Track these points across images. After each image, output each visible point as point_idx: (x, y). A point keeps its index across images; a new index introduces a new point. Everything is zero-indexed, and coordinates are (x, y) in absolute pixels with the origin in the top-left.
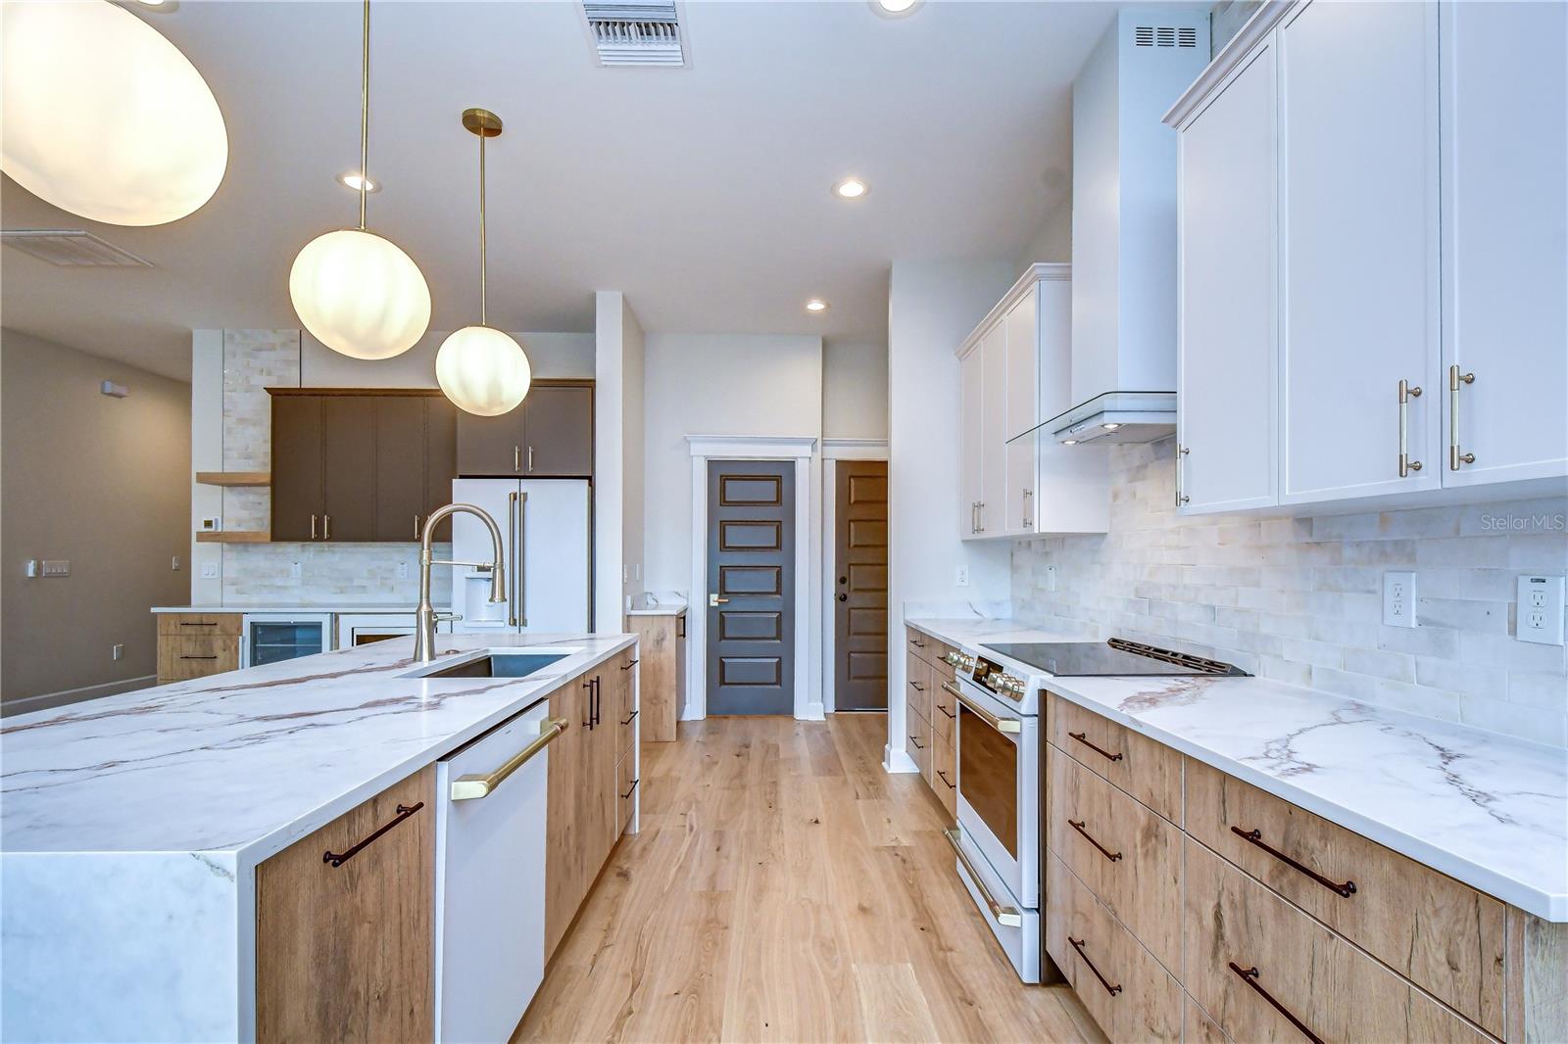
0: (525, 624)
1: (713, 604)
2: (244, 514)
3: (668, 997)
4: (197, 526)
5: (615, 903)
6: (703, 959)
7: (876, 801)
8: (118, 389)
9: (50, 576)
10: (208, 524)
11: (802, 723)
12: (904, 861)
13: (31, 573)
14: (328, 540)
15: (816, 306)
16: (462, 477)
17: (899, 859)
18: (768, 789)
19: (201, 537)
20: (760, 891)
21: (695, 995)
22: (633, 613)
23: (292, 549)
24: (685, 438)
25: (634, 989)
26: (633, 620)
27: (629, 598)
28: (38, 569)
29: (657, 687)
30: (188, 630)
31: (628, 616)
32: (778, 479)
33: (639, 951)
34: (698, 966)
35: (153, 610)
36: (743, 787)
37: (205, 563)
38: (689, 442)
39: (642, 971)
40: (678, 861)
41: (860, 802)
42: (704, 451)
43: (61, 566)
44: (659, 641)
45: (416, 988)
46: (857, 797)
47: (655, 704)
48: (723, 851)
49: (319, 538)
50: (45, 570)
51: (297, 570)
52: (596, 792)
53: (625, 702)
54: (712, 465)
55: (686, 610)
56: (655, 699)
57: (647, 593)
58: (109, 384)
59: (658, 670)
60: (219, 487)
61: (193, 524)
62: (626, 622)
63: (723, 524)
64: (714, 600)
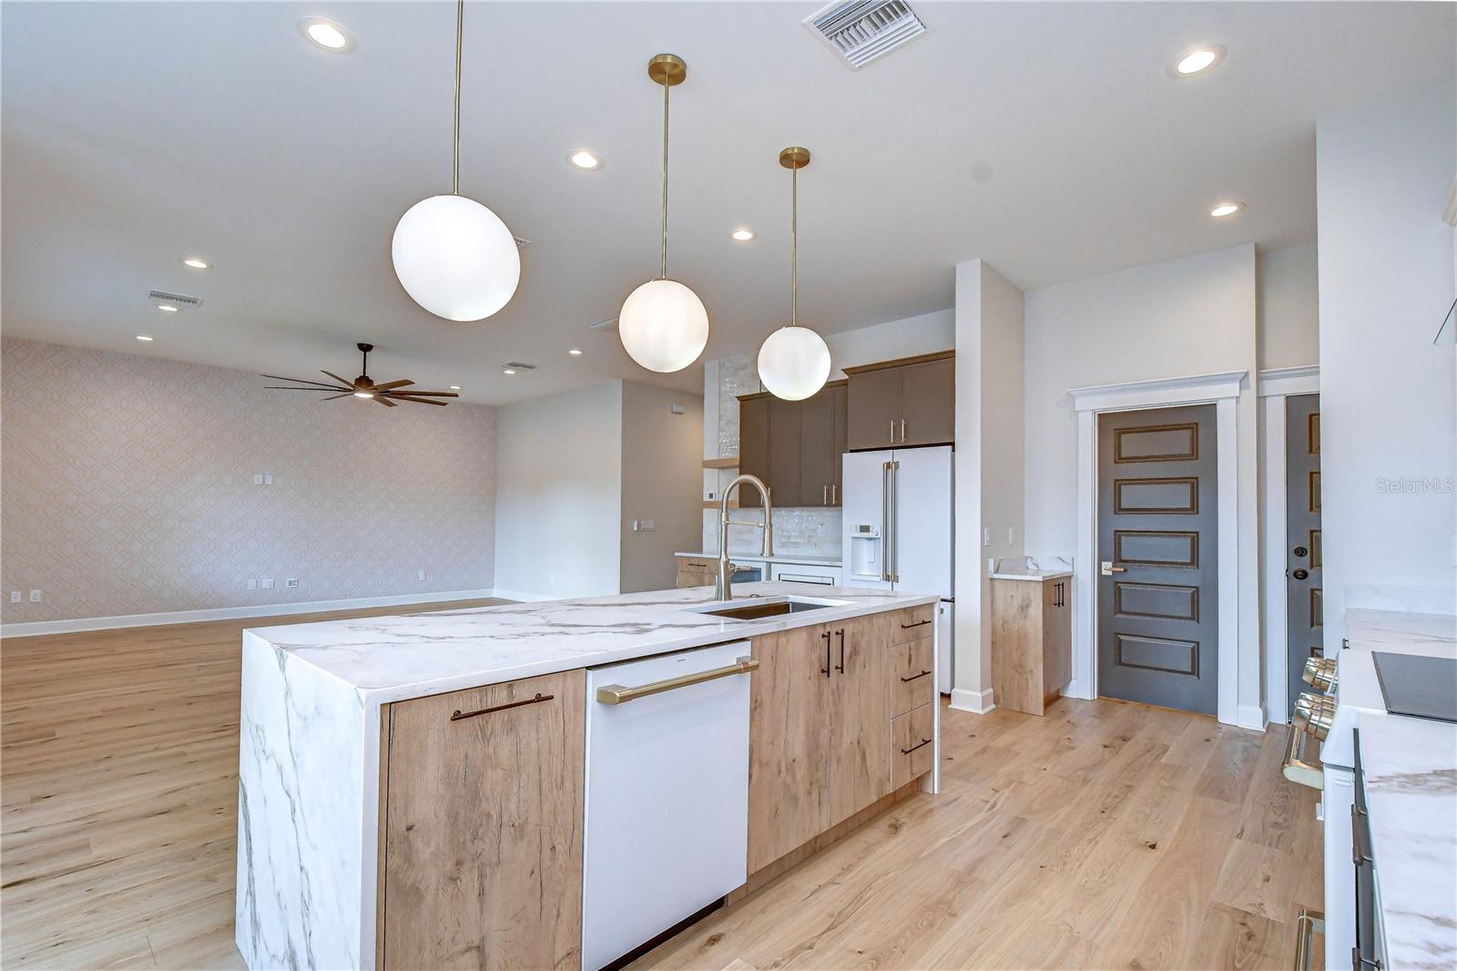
0: (896, 579)
1: (1104, 572)
3: (851, 951)
4: (706, 498)
5: (868, 850)
6: (908, 934)
7: (1267, 848)
8: (680, 409)
9: (644, 531)
10: (711, 496)
11: (1224, 729)
12: (1250, 936)
13: (636, 529)
15: (1224, 210)
16: (852, 451)
17: (1244, 931)
18: (1116, 792)
19: (708, 505)
20: (1021, 894)
21: (874, 962)
22: (996, 576)
24: (1069, 394)
25: (829, 929)
26: (998, 585)
27: (991, 561)
28: (638, 527)
29: (1022, 655)
30: (692, 568)
31: (992, 579)
32: (1193, 427)
33: (858, 899)
34: (899, 938)
35: (677, 554)
36: (1085, 781)
37: (709, 522)
38: (1073, 397)
39: (848, 917)
40: (956, 832)
41: (1238, 842)
42: (1091, 405)
43: (649, 524)
44: (1024, 608)
45: (559, 833)
46: (1239, 836)
47: (1020, 673)
48: (1008, 841)
50: (643, 526)
52: (849, 737)
53: (910, 661)
54: (1104, 419)
55: (1070, 577)
56: (1020, 667)
57: (1027, 558)
58: (674, 406)
59: (1022, 637)
60: (717, 470)
61: (704, 496)
62: (989, 585)
63: (1119, 484)
64: (1107, 568)
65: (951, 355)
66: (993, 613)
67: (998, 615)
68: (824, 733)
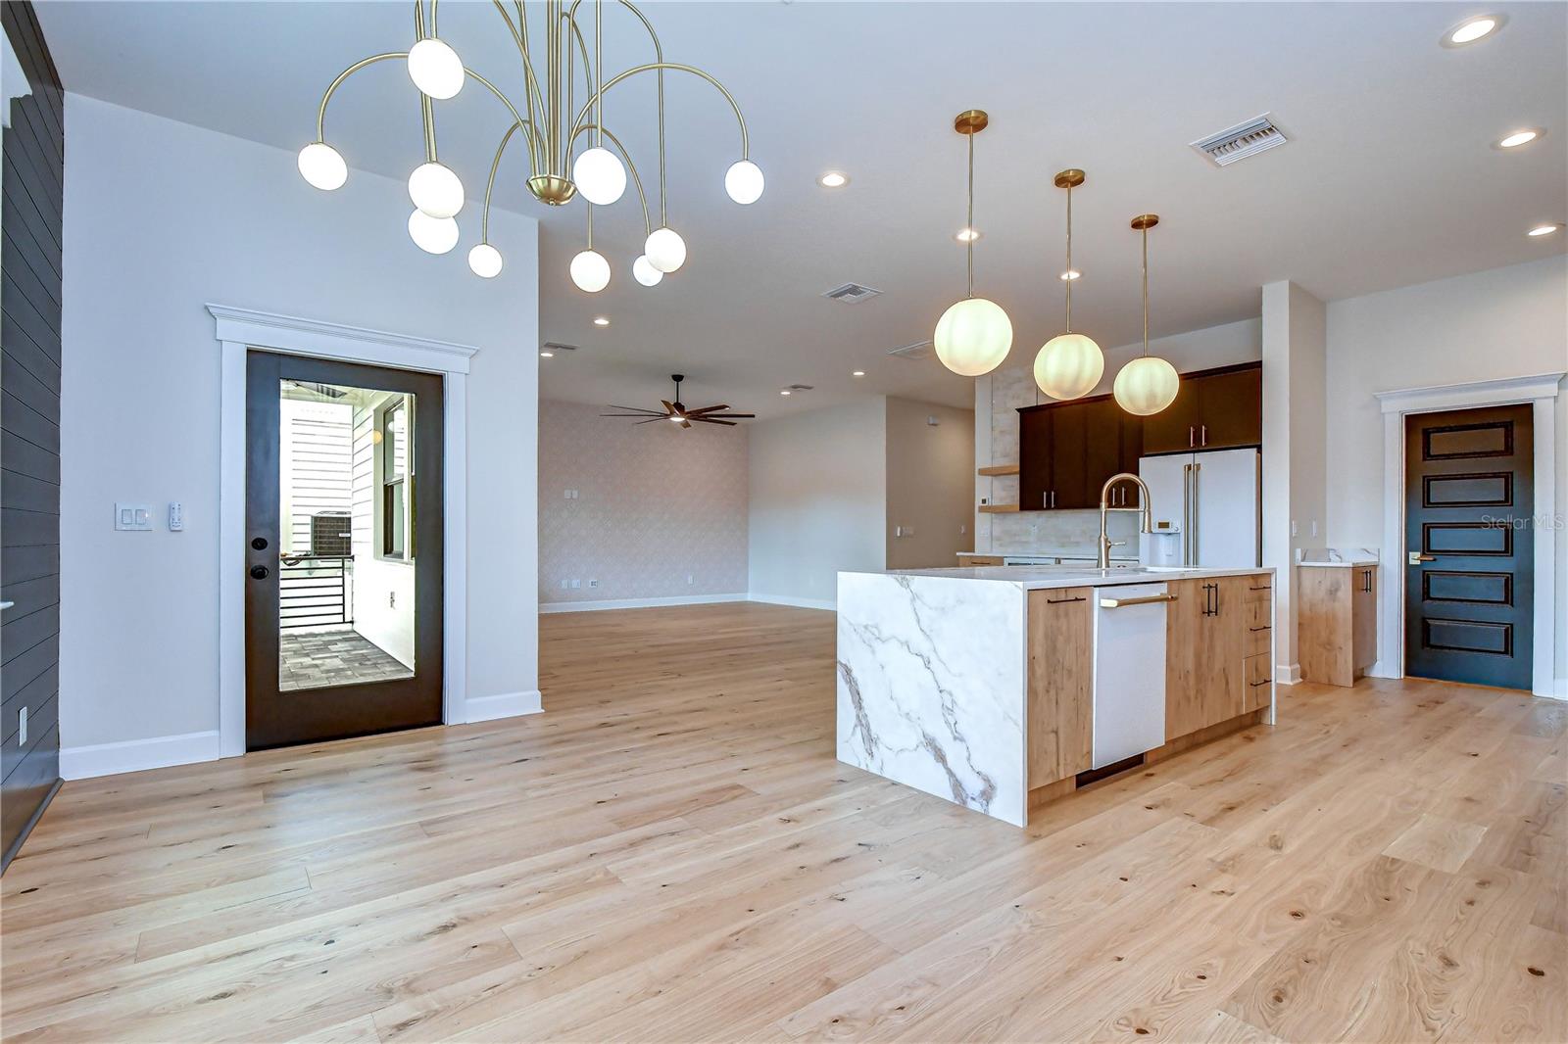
1: (1412, 562)
2: (1003, 494)
4: (978, 503)
8: (936, 422)
9: (908, 536)
10: (984, 501)
11: (1538, 699)
13: (899, 535)
14: (1055, 508)
15: (1542, 231)
16: (1148, 455)
17: (1556, 791)
19: (982, 510)
22: (1303, 564)
23: (1031, 515)
24: (1375, 397)
26: (1304, 572)
27: (1299, 550)
28: (901, 532)
29: (1330, 634)
31: (1299, 567)
32: (1508, 425)
35: (958, 554)
37: (983, 525)
38: (1380, 401)
41: (1552, 756)
42: (1398, 407)
43: (910, 530)
44: (1333, 592)
45: (1084, 680)
46: (1554, 753)
47: (1329, 650)
48: (1348, 748)
49: (1049, 508)
50: (906, 532)
51: (1034, 530)
52: (1218, 666)
53: (1255, 617)
54: (1412, 422)
55: (1375, 566)
56: (1329, 645)
57: (1329, 550)
58: (931, 418)
59: (1331, 620)
60: (990, 477)
61: (976, 502)
62: (1297, 571)
63: (1427, 481)
64: (1415, 558)
65: (1259, 365)
66: (1300, 596)
67: (1305, 599)
68: (1205, 657)
